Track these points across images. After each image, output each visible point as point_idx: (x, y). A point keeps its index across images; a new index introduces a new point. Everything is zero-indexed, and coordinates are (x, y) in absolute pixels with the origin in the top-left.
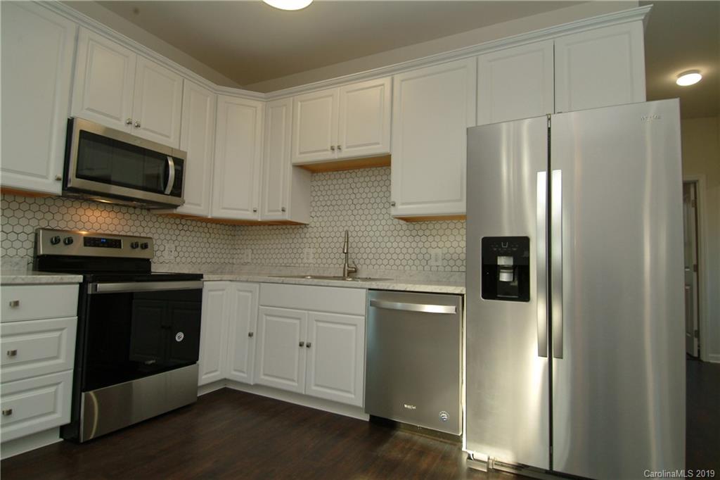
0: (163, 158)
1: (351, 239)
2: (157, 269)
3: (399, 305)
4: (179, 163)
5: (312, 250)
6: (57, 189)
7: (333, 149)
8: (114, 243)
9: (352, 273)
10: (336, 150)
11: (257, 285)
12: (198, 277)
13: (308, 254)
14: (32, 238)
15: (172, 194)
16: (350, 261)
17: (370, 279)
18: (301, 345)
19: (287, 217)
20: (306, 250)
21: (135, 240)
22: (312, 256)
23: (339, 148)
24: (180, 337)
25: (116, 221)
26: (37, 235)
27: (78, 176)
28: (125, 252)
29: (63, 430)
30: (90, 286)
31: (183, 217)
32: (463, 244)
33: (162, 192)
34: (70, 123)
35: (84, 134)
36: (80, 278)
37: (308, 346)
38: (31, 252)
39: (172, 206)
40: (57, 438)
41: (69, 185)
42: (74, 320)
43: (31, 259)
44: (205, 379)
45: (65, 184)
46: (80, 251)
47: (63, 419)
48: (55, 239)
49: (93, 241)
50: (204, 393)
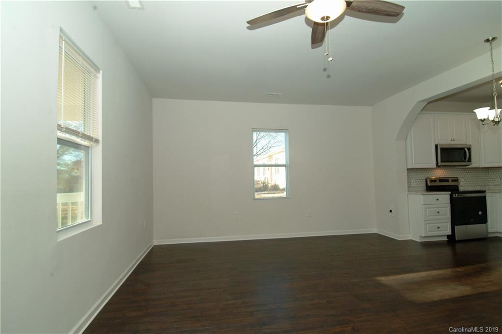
0: (463, 149)
4: (469, 149)
6: (435, 166)
8: (446, 180)
12: (484, 192)
14: (424, 180)
15: (468, 161)
21: (453, 179)
24: (480, 213)
25: (444, 172)
26: (426, 180)
27: (442, 162)
28: (450, 183)
29: (448, 236)
30: (454, 195)
31: (470, 168)
33: (464, 162)
34: (436, 146)
35: (442, 149)
36: (450, 193)
38: (425, 185)
39: (468, 165)
40: (445, 239)
41: (439, 165)
42: (450, 205)
43: (425, 187)
44: (490, 230)
45: (437, 164)
46: (438, 184)
47: (449, 232)
48: (432, 181)
49: (441, 180)
50: (490, 235)
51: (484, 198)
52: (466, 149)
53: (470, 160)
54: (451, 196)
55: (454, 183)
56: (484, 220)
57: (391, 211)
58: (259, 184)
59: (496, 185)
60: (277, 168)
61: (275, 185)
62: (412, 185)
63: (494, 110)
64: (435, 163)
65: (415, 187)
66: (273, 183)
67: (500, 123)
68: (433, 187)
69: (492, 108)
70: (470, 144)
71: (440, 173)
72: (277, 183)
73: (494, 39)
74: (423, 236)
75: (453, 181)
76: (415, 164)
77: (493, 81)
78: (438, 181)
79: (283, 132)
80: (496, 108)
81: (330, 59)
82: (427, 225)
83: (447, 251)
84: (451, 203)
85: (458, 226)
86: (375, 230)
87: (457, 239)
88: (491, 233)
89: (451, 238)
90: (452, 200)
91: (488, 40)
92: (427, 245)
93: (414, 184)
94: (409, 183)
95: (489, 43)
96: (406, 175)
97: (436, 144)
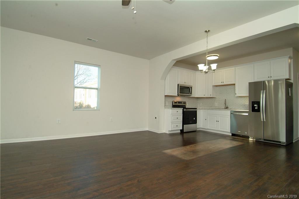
1: (226, 101)
2: (186, 107)
3: (237, 114)
4: (191, 88)
5: (217, 103)
6: (177, 95)
7: (222, 82)
9: (227, 108)
10: (222, 83)
11: (207, 110)
12: (196, 109)
13: (216, 104)
14: (172, 102)
16: (226, 106)
17: (231, 109)
18: (217, 121)
19: (211, 96)
20: (215, 103)
22: (217, 104)
23: (223, 82)
24: (194, 119)
25: (180, 99)
26: (173, 102)
27: (180, 93)
28: (182, 104)
32: (248, 102)
33: (189, 94)
34: (178, 85)
35: (180, 86)
36: (183, 108)
37: (218, 121)
38: (172, 105)
39: (190, 96)
40: (179, 131)
41: (179, 94)
42: (182, 114)
43: (172, 106)
44: (198, 127)
45: (178, 94)
46: (177, 104)
47: (181, 128)
48: (176, 103)
49: (179, 102)
50: (198, 130)
51: (196, 111)
52: (190, 88)
53: (191, 93)
54: (183, 110)
55: (184, 104)
56: (195, 122)
57: (156, 118)
58: (77, 104)
59: (201, 106)
60: (90, 90)
61: (88, 105)
62: (166, 104)
63: (206, 66)
64: (177, 93)
65: (167, 105)
66: (87, 104)
67: (208, 73)
68: (175, 106)
69: (205, 65)
70: (192, 85)
71: (178, 99)
72: (89, 104)
73: (209, 31)
74: (170, 130)
75: (184, 103)
76: (168, 93)
77: (206, 53)
78: (178, 103)
79: (97, 67)
80: (207, 65)
81: (135, 12)
82: (172, 125)
83: (180, 137)
84: (183, 113)
85: (185, 125)
86: (147, 129)
87: (184, 132)
88: (198, 128)
89: (182, 131)
90: (183, 112)
91: (206, 31)
92: (172, 135)
93: (167, 104)
94: (165, 103)
95: (206, 33)
96: (164, 99)
97: (178, 83)
